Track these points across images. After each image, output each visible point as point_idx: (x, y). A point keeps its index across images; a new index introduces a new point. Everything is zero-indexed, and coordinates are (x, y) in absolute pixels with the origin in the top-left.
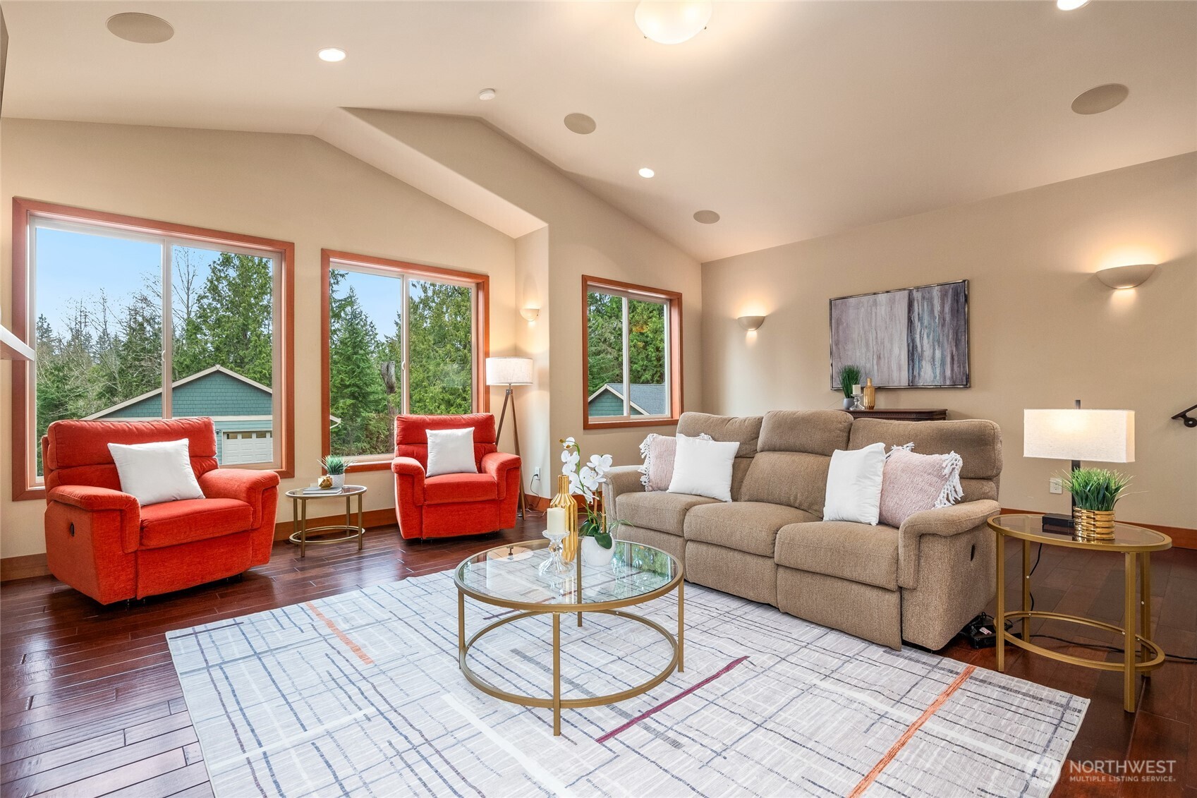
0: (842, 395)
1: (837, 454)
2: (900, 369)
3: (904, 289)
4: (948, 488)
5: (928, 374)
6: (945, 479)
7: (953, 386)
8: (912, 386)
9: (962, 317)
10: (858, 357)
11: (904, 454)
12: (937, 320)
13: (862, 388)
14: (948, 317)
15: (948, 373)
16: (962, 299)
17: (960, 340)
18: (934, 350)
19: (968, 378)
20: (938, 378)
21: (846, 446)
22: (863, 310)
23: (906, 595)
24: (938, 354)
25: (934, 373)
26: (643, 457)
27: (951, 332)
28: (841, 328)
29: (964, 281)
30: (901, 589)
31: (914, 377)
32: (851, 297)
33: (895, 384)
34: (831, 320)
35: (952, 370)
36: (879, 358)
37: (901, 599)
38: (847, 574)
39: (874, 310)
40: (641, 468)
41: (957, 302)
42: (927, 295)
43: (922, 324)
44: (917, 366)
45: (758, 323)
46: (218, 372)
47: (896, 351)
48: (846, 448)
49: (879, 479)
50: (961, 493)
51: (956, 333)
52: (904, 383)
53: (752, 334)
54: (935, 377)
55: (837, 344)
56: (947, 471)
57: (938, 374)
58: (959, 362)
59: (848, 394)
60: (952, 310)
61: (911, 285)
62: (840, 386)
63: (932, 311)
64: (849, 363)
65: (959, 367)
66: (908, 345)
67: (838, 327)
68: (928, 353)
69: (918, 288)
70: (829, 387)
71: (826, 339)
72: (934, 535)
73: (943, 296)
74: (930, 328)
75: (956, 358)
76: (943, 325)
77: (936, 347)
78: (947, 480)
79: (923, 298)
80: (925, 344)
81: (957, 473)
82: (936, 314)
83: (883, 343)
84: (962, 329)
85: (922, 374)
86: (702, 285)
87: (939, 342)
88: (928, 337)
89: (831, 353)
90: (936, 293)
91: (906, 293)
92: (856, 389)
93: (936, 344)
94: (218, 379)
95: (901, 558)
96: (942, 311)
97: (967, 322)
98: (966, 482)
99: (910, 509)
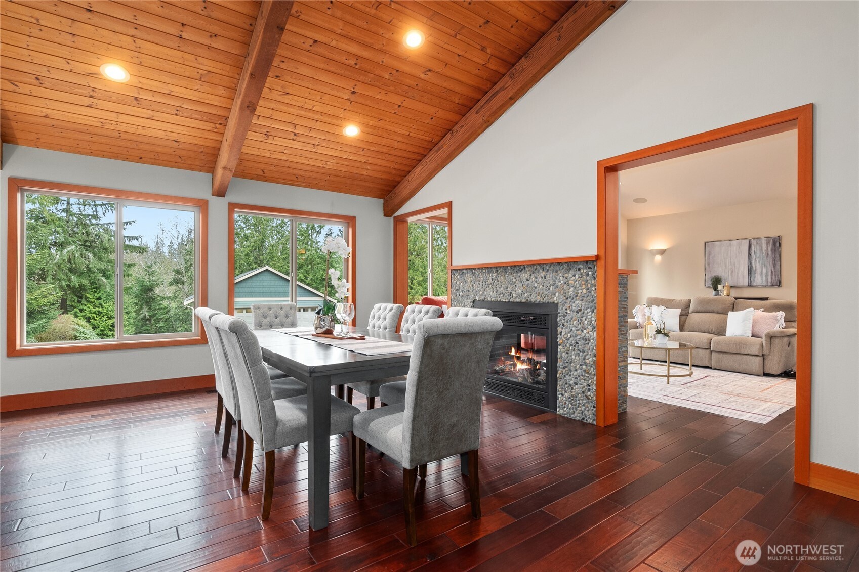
0: (712, 290)
1: (730, 313)
2: (743, 277)
3: (747, 239)
4: (779, 323)
5: (758, 280)
6: (778, 320)
7: (772, 286)
8: (750, 286)
9: (778, 253)
10: (720, 271)
11: (760, 313)
12: (764, 254)
13: (723, 287)
14: (770, 253)
15: (770, 280)
16: (778, 245)
17: (776, 264)
18: (762, 269)
19: (780, 283)
20: (764, 282)
21: (733, 310)
22: (723, 248)
23: (765, 357)
24: (764, 271)
25: (762, 280)
26: (634, 315)
27: (771, 260)
28: (711, 256)
29: (779, 236)
30: (763, 355)
31: (751, 281)
32: (717, 241)
33: (741, 285)
34: (705, 252)
35: (772, 278)
36: (732, 272)
37: (764, 359)
38: (743, 352)
39: (729, 248)
40: (635, 320)
41: (775, 246)
42: (759, 242)
43: (756, 256)
44: (753, 276)
45: (662, 252)
46: (267, 270)
47: (742, 268)
48: (733, 311)
49: (751, 321)
50: (784, 325)
51: (774, 261)
52: (746, 284)
53: (658, 258)
54: (763, 282)
55: (709, 264)
56: (779, 318)
57: (764, 280)
58: (775, 275)
59: (716, 289)
60: (772, 250)
61: (750, 236)
62: (711, 285)
63: (761, 250)
64: (715, 274)
65: (776, 277)
66: (748, 266)
67: (709, 256)
68: (759, 270)
69: (754, 239)
70: (704, 286)
71: (702, 261)
72: (776, 336)
73: (768, 243)
74: (760, 258)
75: (774, 273)
76: (767, 257)
77: (764, 267)
78: (779, 321)
79: (757, 243)
80: (757, 265)
81: (783, 318)
82: (764, 251)
83: (734, 264)
84: (777, 259)
85: (756, 280)
86: (628, 231)
87: (765, 265)
88: (759, 262)
89: (705, 269)
90: (764, 241)
91: (748, 241)
92: (720, 287)
93: (763, 265)
94: (267, 275)
95: (764, 344)
96: (767, 250)
97: (780, 256)
98: (786, 323)
99: (764, 330)
